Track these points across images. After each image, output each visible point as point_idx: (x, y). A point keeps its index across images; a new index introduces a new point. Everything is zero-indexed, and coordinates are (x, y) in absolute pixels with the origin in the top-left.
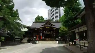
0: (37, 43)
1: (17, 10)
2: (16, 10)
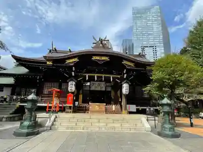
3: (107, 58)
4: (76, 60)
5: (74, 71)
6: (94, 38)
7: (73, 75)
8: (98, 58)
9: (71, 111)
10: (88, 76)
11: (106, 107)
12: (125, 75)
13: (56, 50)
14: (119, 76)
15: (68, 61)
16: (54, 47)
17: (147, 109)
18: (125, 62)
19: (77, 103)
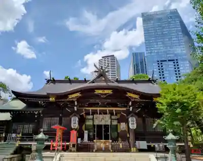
3: (110, 92)
4: (78, 94)
5: (77, 106)
6: (95, 66)
7: (76, 110)
8: (100, 92)
9: (75, 149)
10: (92, 110)
11: (113, 144)
12: (131, 108)
13: (54, 80)
14: (125, 109)
15: (70, 97)
16: (52, 77)
17: (156, 146)
18: (129, 94)
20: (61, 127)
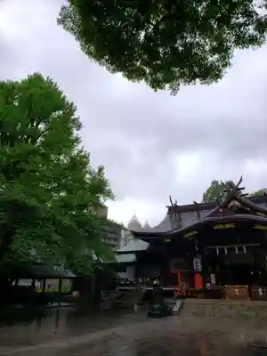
0: (175, 309)
1: (101, 169)
2: (97, 170)
3: (232, 226)
8: (220, 227)
10: (219, 248)
13: (177, 207)
19: (208, 285)
20: (181, 270)
